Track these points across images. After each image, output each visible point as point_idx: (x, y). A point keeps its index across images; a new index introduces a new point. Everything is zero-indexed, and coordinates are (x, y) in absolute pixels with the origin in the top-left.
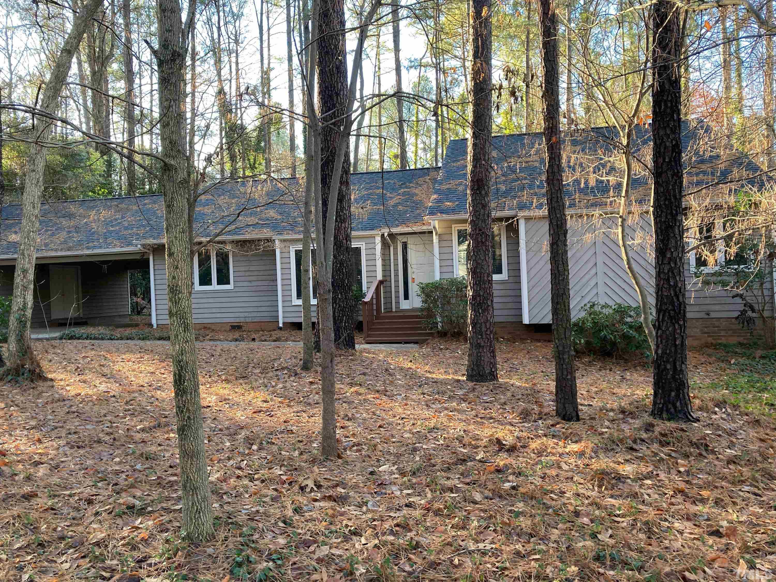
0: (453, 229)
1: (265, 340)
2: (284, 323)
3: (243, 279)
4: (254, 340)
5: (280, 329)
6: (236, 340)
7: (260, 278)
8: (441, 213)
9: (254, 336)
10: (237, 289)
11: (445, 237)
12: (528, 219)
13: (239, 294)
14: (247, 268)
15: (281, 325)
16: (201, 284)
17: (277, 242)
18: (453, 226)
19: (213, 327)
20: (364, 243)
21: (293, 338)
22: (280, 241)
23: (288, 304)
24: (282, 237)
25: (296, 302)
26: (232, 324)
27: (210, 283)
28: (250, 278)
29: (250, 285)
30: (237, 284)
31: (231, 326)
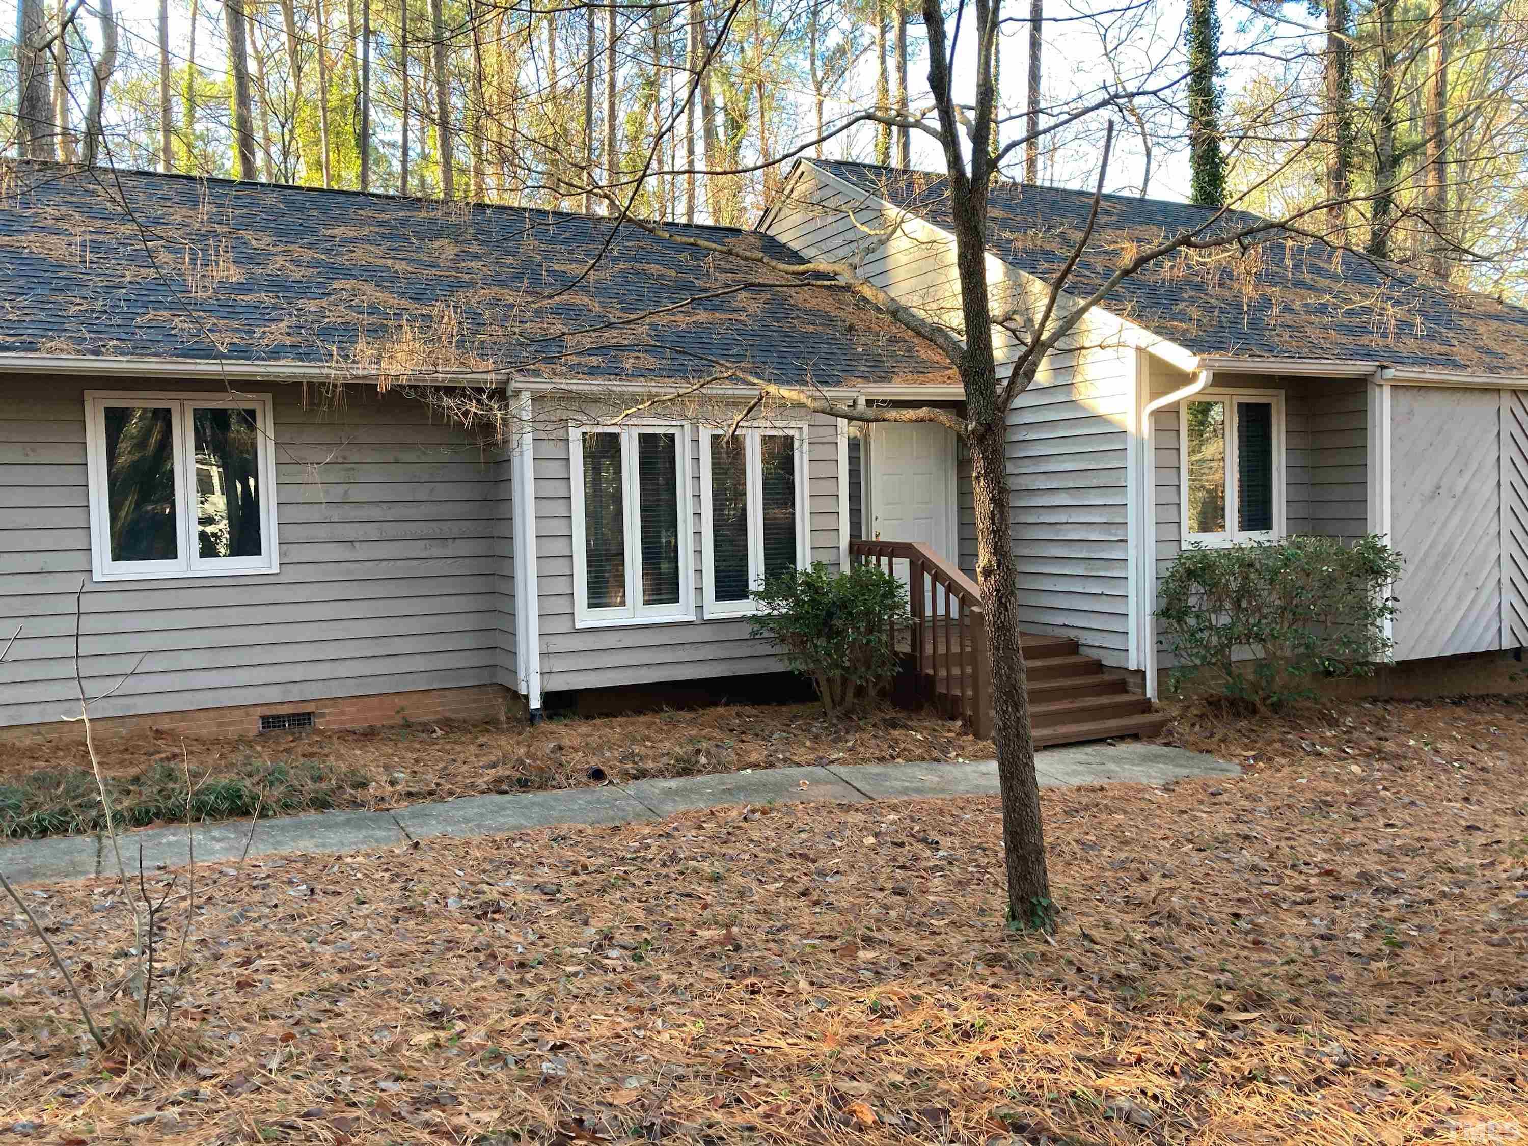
3: (322, 532)
5: (534, 716)
10: (292, 574)
13: (302, 593)
14: (337, 493)
15: (535, 704)
16: (117, 556)
17: (523, 399)
19: (183, 727)
20: (805, 425)
22: (538, 399)
23: (562, 625)
24: (543, 384)
25: (587, 617)
26: (267, 711)
27: (170, 552)
28: (350, 532)
29: (349, 556)
30: (297, 553)
31: (265, 719)
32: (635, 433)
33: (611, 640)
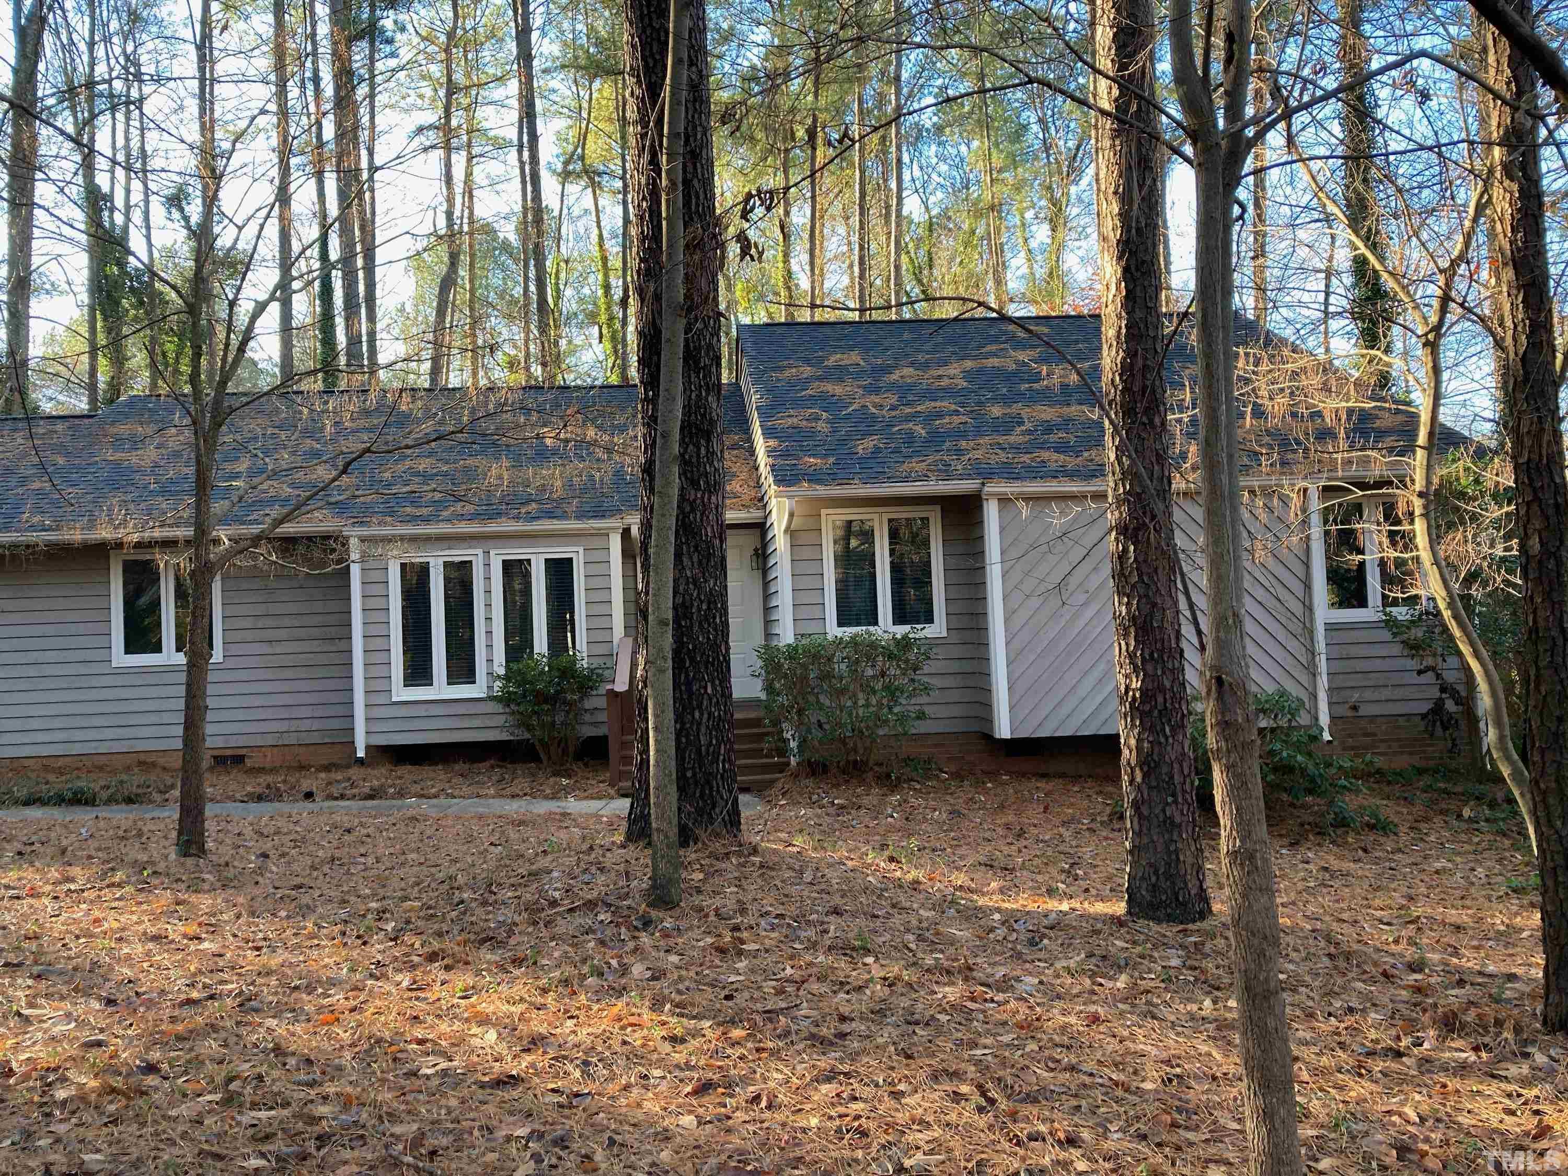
0: (823, 518)
1: (342, 797)
2: (368, 748)
3: (249, 636)
4: (309, 796)
5: (361, 762)
6: (260, 798)
7: (302, 633)
8: (809, 481)
9: (306, 785)
10: (231, 663)
11: (804, 538)
12: (1004, 501)
13: (242, 675)
14: (260, 610)
15: (361, 754)
16: (128, 651)
17: (353, 542)
18: (824, 512)
19: (162, 761)
20: (581, 550)
21: (416, 788)
22: (363, 540)
23: (381, 699)
24: (365, 531)
25: (402, 693)
26: (216, 753)
27: (157, 649)
28: (270, 635)
29: (270, 651)
30: (235, 649)
31: (215, 757)
32: (441, 561)
33: (421, 711)
